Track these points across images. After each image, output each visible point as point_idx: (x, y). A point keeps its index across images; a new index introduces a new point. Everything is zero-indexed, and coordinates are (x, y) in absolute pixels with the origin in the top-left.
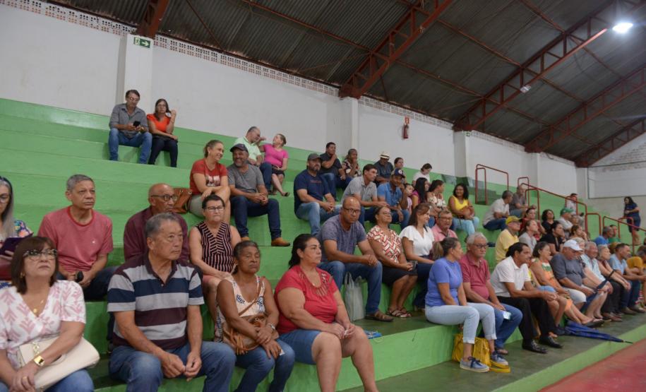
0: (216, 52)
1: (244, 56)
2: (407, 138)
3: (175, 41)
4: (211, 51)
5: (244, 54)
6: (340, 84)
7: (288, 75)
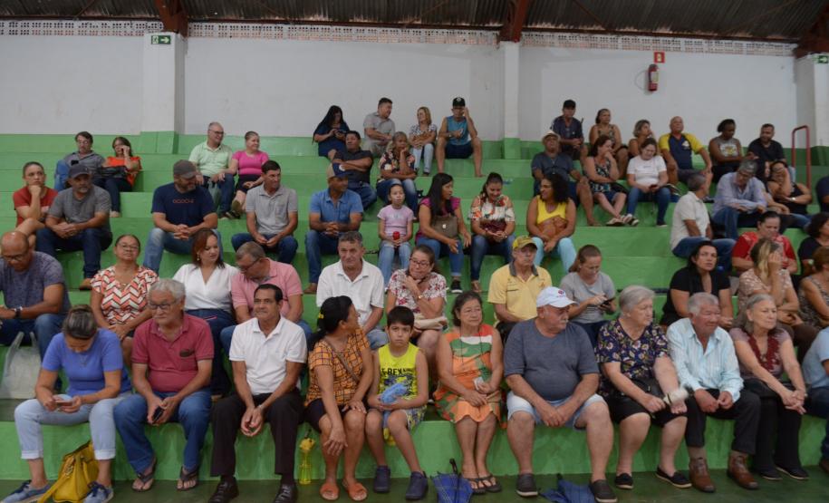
0: (280, 25)
1: (327, 19)
2: (655, 90)
3: (224, 24)
4: (273, 26)
5: (325, 16)
6: (500, 22)
7: (399, 30)
